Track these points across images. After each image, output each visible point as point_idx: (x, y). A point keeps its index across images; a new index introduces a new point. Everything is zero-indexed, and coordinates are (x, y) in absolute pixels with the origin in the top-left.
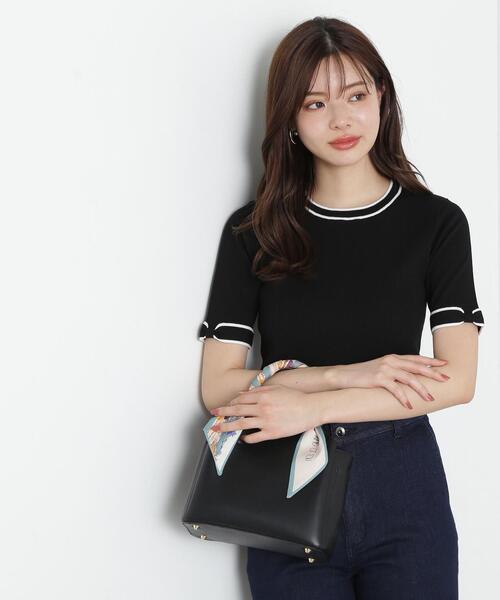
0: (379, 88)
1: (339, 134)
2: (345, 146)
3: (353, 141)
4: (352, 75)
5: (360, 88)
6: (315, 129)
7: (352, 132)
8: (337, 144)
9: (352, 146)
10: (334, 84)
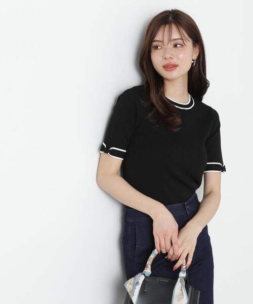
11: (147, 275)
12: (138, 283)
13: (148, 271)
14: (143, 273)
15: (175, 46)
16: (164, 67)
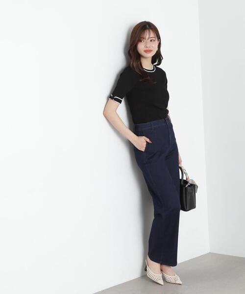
0: (158, 40)
1: (147, 49)
2: (148, 52)
3: (150, 51)
4: (152, 35)
5: (154, 39)
6: (141, 47)
7: (150, 49)
8: (146, 51)
10: (147, 37)
15: (151, 41)
16: (145, 51)
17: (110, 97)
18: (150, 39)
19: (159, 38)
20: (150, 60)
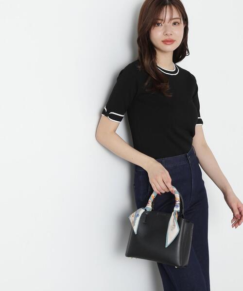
1: (167, 38)
2: (168, 43)
3: (172, 41)
4: (176, 14)
5: (178, 21)
6: (157, 35)
7: (172, 37)
8: (165, 42)
9: (171, 44)
10: (168, 17)
11: (148, 210)
12: (138, 215)
13: (149, 207)
14: (145, 208)
15: (175, 24)
16: (163, 41)
17: (104, 112)
18: (173, 21)
19: (185, 20)
20: (170, 57)
